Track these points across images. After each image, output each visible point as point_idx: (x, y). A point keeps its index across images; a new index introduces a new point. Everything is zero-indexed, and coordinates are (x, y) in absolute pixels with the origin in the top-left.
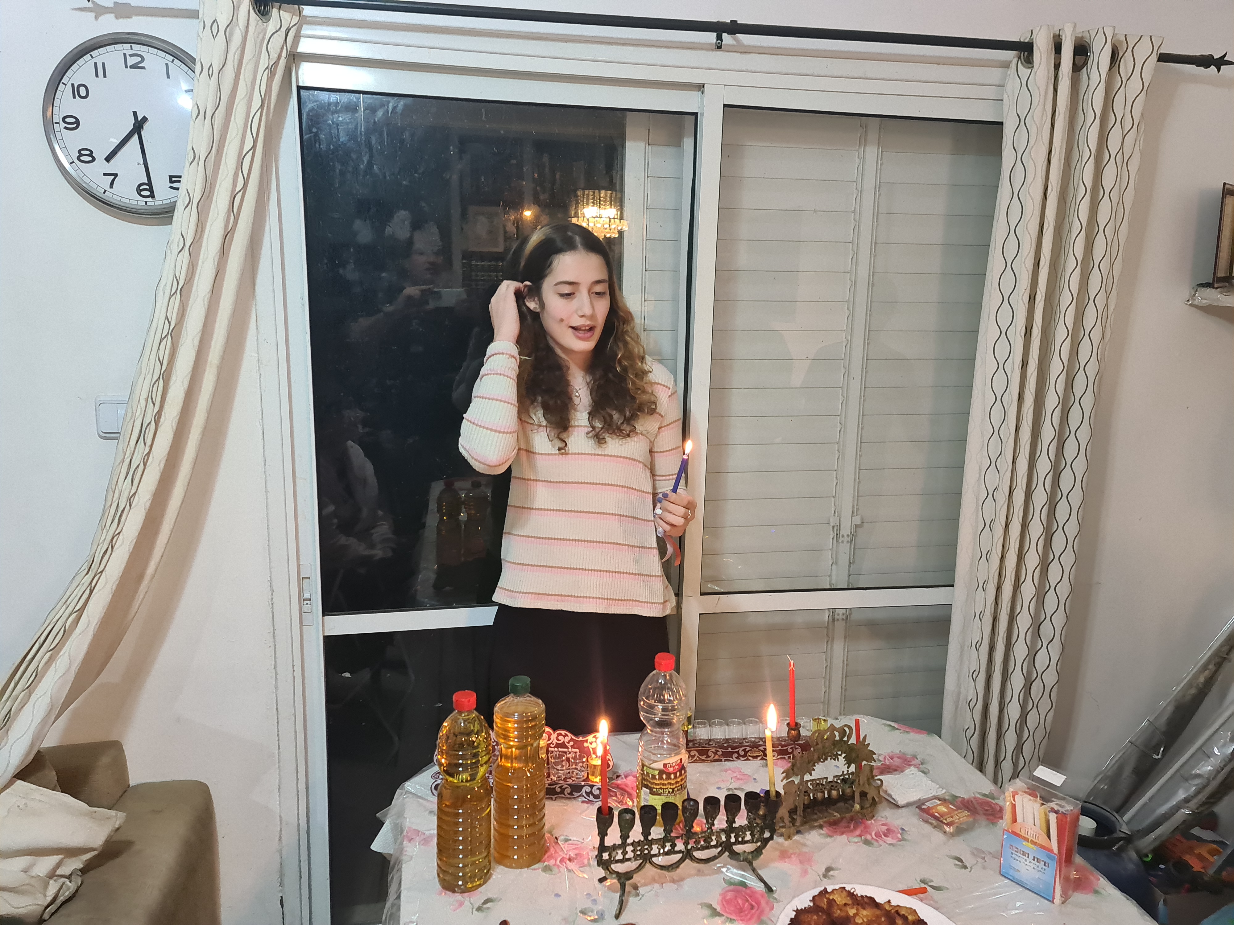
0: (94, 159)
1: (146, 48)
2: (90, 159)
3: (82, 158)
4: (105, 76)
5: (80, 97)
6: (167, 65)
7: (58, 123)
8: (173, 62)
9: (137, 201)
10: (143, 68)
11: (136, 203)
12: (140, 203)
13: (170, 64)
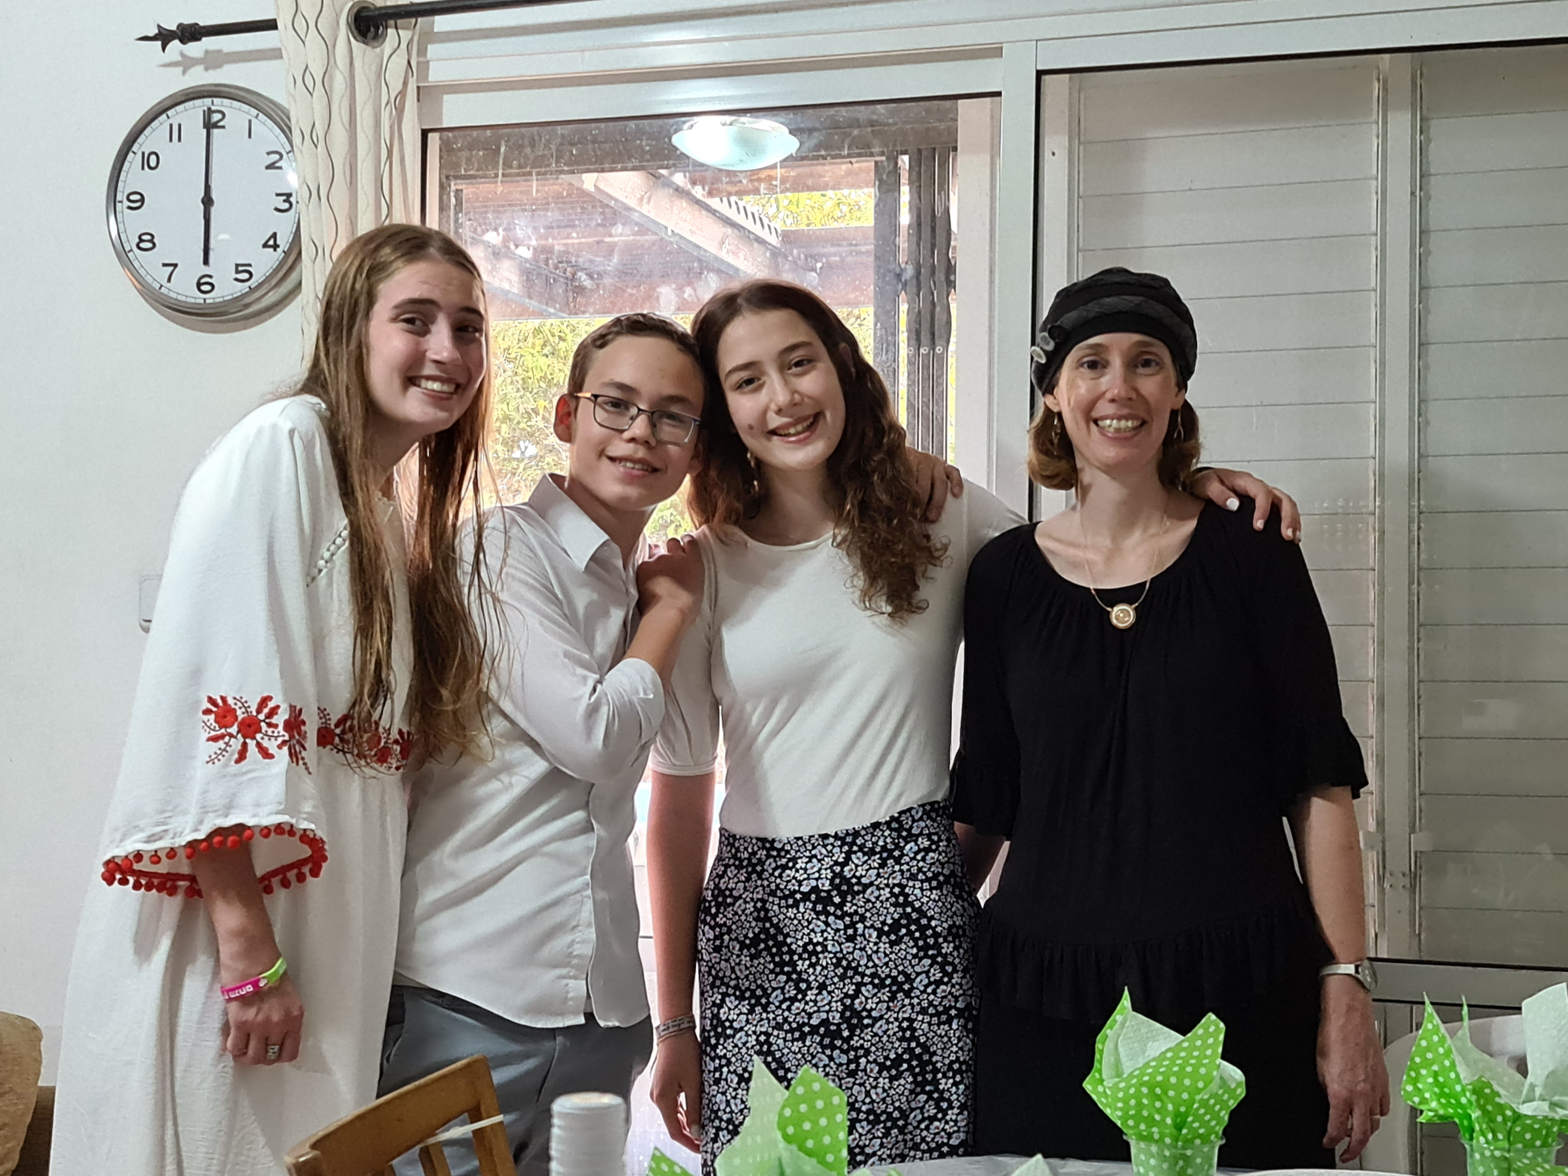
0: (154, 245)
1: (226, 101)
2: (150, 245)
3: (142, 245)
4: (180, 140)
5: (150, 167)
6: (250, 121)
7: (121, 202)
8: (257, 117)
9: (194, 297)
10: (223, 127)
11: (193, 301)
12: (198, 301)
13: (254, 121)
